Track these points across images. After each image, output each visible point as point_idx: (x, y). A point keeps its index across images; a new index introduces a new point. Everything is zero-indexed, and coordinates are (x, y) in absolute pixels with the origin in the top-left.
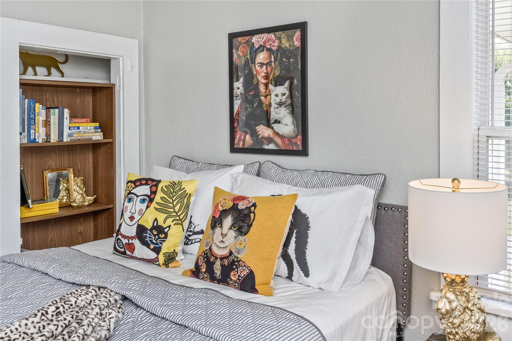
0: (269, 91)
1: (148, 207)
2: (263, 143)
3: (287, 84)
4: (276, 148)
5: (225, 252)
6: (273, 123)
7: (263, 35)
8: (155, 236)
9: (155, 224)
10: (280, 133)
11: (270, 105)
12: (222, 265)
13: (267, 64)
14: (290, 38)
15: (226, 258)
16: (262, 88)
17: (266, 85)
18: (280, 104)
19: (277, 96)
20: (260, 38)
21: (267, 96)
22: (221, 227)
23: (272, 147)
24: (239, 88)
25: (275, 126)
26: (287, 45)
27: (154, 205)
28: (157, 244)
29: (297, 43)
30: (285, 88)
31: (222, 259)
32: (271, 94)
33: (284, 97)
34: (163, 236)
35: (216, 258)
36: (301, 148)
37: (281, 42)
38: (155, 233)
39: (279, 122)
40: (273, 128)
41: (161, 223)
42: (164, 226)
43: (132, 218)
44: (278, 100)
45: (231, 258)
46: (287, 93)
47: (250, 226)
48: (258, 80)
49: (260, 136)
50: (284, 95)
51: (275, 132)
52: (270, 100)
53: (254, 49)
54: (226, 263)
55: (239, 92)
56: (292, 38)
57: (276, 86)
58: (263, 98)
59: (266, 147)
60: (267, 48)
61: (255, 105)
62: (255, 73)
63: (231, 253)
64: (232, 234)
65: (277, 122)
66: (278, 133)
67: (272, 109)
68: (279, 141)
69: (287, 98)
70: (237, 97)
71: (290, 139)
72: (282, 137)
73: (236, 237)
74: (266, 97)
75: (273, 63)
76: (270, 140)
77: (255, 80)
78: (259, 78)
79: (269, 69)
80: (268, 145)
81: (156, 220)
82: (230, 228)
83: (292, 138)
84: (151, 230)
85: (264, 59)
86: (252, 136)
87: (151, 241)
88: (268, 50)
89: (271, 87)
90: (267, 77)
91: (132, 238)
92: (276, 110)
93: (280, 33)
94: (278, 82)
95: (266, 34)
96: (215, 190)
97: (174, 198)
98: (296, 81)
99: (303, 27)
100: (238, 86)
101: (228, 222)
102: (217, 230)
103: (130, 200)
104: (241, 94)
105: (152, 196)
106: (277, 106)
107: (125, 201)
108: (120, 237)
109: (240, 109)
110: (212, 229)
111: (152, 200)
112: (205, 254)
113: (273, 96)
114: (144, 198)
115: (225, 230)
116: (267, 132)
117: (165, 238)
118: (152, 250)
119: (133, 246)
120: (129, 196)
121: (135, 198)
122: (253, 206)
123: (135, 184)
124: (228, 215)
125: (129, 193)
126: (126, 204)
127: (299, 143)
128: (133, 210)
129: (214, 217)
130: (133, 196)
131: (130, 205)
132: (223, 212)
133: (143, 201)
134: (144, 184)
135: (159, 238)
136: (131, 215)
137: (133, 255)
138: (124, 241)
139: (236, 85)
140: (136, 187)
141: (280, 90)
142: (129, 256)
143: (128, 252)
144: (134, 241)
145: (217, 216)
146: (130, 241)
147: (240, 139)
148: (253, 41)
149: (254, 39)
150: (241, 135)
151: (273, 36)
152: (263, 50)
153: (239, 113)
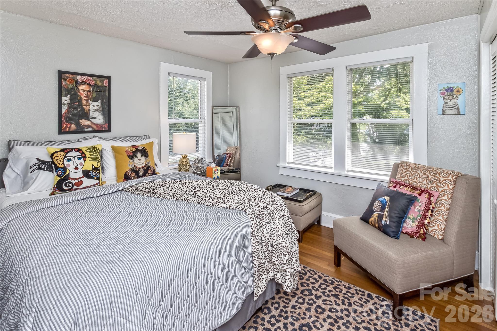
0: (89, 104)
1: (85, 161)
2: (84, 128)
3: (100, 101)
4: (92, 130)
5: (144, 165)
6: (91, 118)
7: (84, 77)
8: (95, 172)
9: (94, 167)
10: (96, 123)
11: (89, 110)
13: (87, 91)
15: (145, 167)
16: (84, 102)
17: (87, 101)
18: (96, 110)
19: (94, 106)
21: (87, 106)
22: (137, 157)
24: (66, 100)
25: (92, 120)
26: (100, 84)
27: (88, 159)
28: (98, 176)
29: (106, 85)
30: (99, 103)
31: (143, 168)
32: (90, 105)
33: (98, 107)
35: (140, 169)
36: (107, 129)
37: (96, 82)
38: (95, 171)
39: (95, 118)
40: (91, 121)
41: (96, 166)
43: (76, 169)
44: (94, 108)
45: (147, 166)
46: (100, 105)
47: (148, 154)
48: (81, 98)
49: (82, 125)
51: (92, 122)
52: (90, 108)
53: (78, 82)
54: (146, 169)
55: (66, 102)
56: (103, 82)
57: (93, 101)
58: (84, 107)
61: (79, 110)
62: (79, 94)
63: (146, 165)
64: (143, 158)
65: (93, 118)
66: (94, 123)
67: (91, 112)
68: (95, 127)
69: (100, 107)
70: (64, 105)
71: (101, 125)
72: (97, 125)
73: (145, 159)
74: (86, 106)
75: (91, 91)
76: (89, 126)
77: (79, 98)
78: (82, 97)
79: (89, 93)
80: (87, 129)
81: (93, 165)
82: (141, 157)
83: (103, 125)
84: (92, 170)
85: (85, 88)
86: (76, 125)
87: (94, 176)
88: (88, 84)
89: (90, 101)
90: (87, 96)
91: (80, 178)
92: (93, 112)
93: (96, 78)
95: (87, 77)
96: (112, 147)
97: (97, 154)
98: (105, 101)
99: (109, 78)
100: (66, 99)
101: (139, 155)
102: (136, 159)
103: (69, 160)
104: (68, 103)
105: (84, 155)
106: (94, 111)
107: (63, 162)
108: (69, 180)
109: (67, 111)
110: (131, 159)
111: (85, 157)
112: (131, 169)
113: (91, 106)
114: (79, 157)
115: (139, 158)
116: (87, 123)
117: (99, 172)
118: (96, 179)
119: (82, 182)
120: (67, 158)
121: (73, 159)
122: (143, 148)
123: (64, 152)
124: (137, 153)
125: (65, 157)
126: (66, 163)
127: (106, 127)
128: (75, 164)
129: (130, 155)
130: (70, 158)
131: (71, 163)
132: (134, 152)
133: (79, 159)
134: (70, 151)
135: (97, 173)
136: (75, 167)
137: (80, 187)
138: (74, 182)
139: (64, 98)
140: (67, 153)
141: (96, 103)
142: (75, 189)
143: (75, 187)
144: (82, 179)
145: (132, 154)
146: (79, 180)
147: (66, 127)
148: (77, 78)
149: (79, 77)
150: (67, 125)
151: (91, 78)
152: (85, 84)
153: (66, 113)
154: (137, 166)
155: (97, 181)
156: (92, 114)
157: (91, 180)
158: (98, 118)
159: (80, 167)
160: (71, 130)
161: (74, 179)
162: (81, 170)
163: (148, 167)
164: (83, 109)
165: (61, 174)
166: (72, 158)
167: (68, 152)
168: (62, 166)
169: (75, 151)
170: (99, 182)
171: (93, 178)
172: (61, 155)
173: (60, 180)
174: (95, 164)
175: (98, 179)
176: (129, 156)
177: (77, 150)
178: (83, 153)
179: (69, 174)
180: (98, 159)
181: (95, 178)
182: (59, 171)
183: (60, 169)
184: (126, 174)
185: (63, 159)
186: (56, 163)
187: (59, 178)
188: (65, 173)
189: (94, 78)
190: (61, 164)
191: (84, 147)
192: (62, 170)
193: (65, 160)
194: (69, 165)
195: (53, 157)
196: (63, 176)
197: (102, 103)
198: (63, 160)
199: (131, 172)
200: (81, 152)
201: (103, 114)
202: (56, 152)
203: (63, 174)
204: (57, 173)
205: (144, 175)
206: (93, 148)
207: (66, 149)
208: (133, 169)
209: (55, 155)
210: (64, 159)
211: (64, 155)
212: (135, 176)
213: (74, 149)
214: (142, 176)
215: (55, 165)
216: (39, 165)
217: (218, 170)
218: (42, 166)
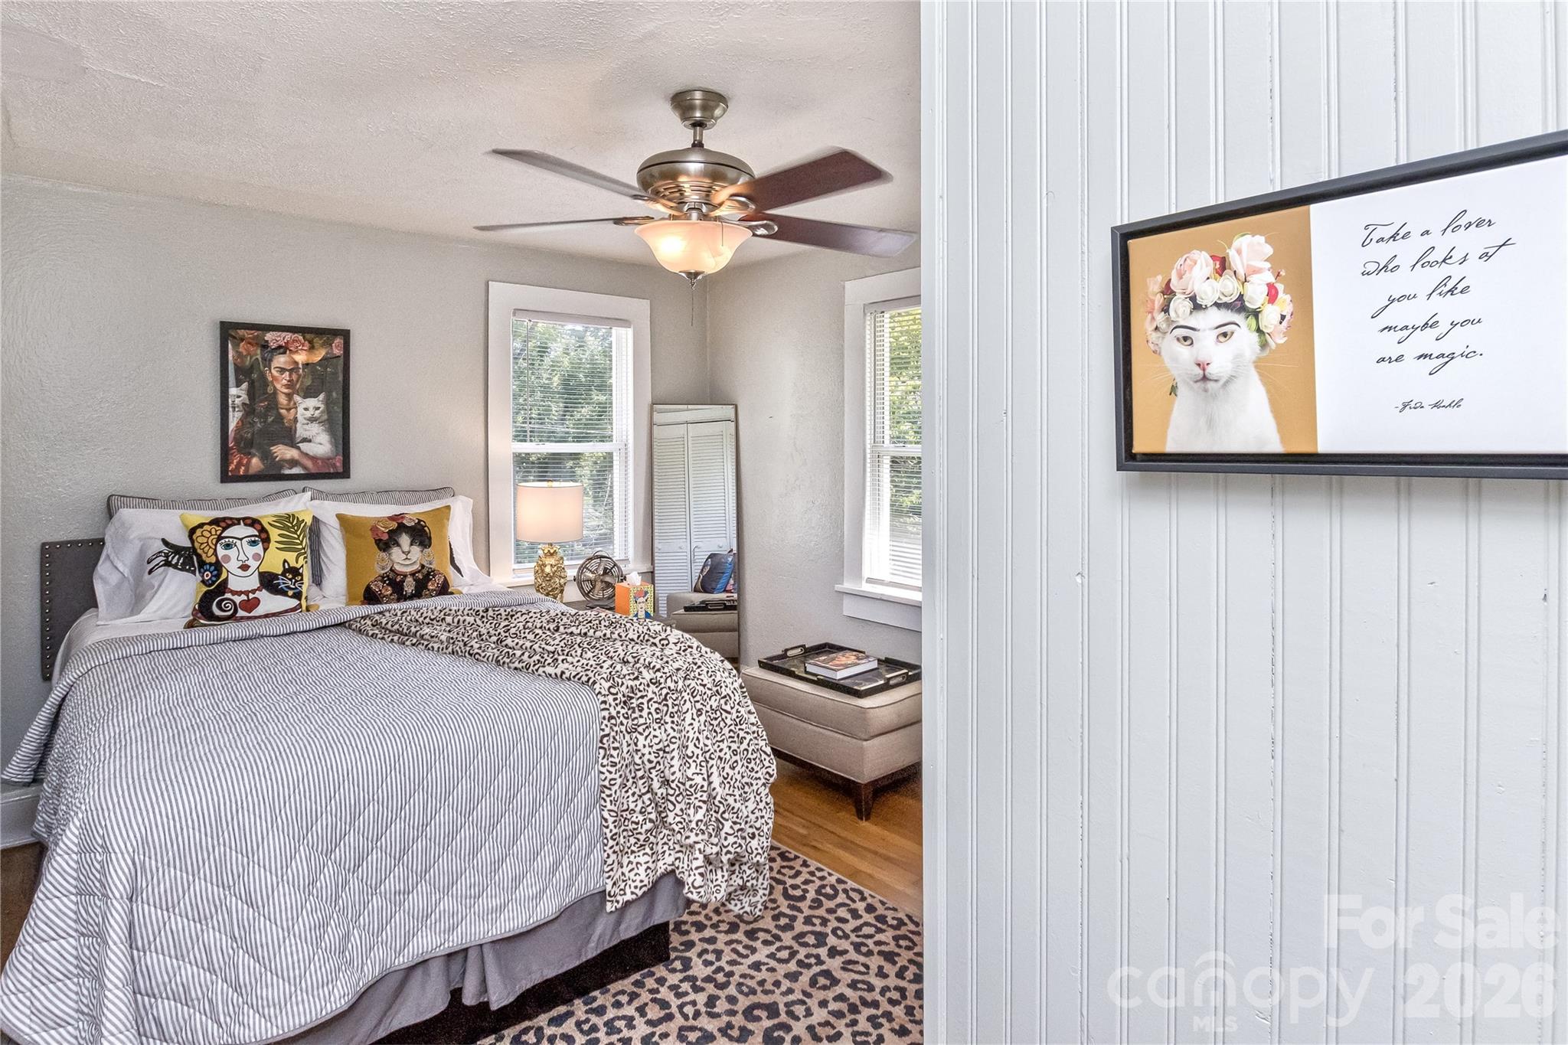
0: (295, 404)
1: (265, 550)
2: (282, 467)
3: (322, 396)
4: (302, 472)
5: (417, 567)
6: (300, 442)
7: (284, 334)
8: (290, 580)
9: (287, 567)
10: (311, 454)
11: (296, 420)
12: (414, 580)
13: (291, 371)
15: (419, 572)
16: (282, 400)
17: (289, 396)
18: (312, 420)
19: (306, 409)
20: (280, 336)
21: (290, 409)
22: (399, 545)
23: (296, 470)
24: (239, 397)
25: (304, 446)
27: (273, 545)
28: (297, 588)
29: (338, 353)
30: (319, 401)
31: (413, 574)
32: (296, 408)
33: (318, 412)
34: (300, 578)
35: (405, 576)
36: (341, 470)
38: (290, 576)
39: (310, 441)
40: (299, 448)
41: (293, 564)
42: (298, 566)
43: (245, 567)
44: (308, 414)
45: (425, 571)
46: (322, 407)
47: (430, 538)
48: (275, 388)
49: (277, 459)
50: (318, 408)
51: (302, 452)
52: (296, 413)
53: (269, 349)
54: (421, 577)
55: (237, 401)
57: (305, 397)
58: (283, 412)
59: (288, 471)
60: (290, 351)
61: (270, 420)
62: (270, 379)
63: (423, 566)
64: (416, 549)
65: (306, 440)
66: (307, 454)
67: (299, 425)
68: (309, 464)
69: (322, 412)
70: (234, 408)
71: (326, 460)
72: (314, 459)
73: (422, 551)
74: (288, 410)
75: (301, 370)
76: (293, 463)
77: (270, 390)
78: (278, 386)
79: (294, 377)
80: (290, 469)
81: (286, 561)
82: (411, 545)
83: (329, 459)
84: (283, 574)
85: (285, 363)
86: (262, 459)
87: (288, 587)
89: (297, 398)
90: (290, 385)
91: (253, 591)
92: (306, 427)
93: (313, 336)
94: (308, 393)
95: (290, 334)
96: (340, 517)
97: (298, 533)
98: (334, 394)
99: (345, 334)
100: (238, 394)
101: (405, 540)
102: (395, 550)
103: (228, 546)
104: (244, 404)
105: (264, 536)
106: (306, 422)
107: (215, 550)
108: (228, 595)
109: (240, 424)
110: (384, 551)
111: (266, 541)
112: (383, 577)
113: (300, 410)
114: (253, 539)
115: (406, 548)
116: (290, 453)
117: (302, 579)
118: (291, 597)
119: (257, 601)
120: (223, 541)
121: (238, 542)
122: (420, 521)
123: (219, 526)
124: (401, 534)
125: (220, 538)
126: (221, 552)
127: (338, 464)
128: (242, 557)
129: (380, 540)
130: (231, 540)
131: (232, 553)
132: (392, 533)
133: (253, 543)
134: (234, 524)
135: (296, 581)
136: (240, 563)
137: (252, 614)
138: (238, 599)
139: (233, 391)
140: (224, 529)
141: (311, 402)
142: (242, 618)
143: (241, 613)
144: (258, 594)
145: (385, 537)
146: (251, 596)
147: (239, 464)
148: (266, 338)
149: (269, 336)
150: (241, 459)
151: (301, 338)
152: (285, 353)
153: (238, 429)
154: (398, 568)
155: (294, 602)
156: (301, 431)
157: (280, 598)
158: (319, 439)
159: (253, 564)
160: (252, 471)
161: (239, 593)
162: (257, 573)
163: (429, 574)
164: (280, 417)
165: (210, 579)
166: (235, 540)
167: (229, 526)
168: (213, 560)
169: (246, 525)
170: (300, 606)
171: (283, 593)
172: (210, 532)
173: (206, 592)
174: (291, 557)
175: (298, 596)
176: (378, 542)
177: (249, 522)
178: (263, 530)
179: (226, 581)
180: (300, 547)
181: (290, 593)
182: (205, 571)
183: (208, 567)
184: (368, 589)
185: (214, 542)
186: (199, 551)
187: (205, 589)
188: (218, 576)
189: (308, 336)
190: (209, 554)
191: (266, 516)
192: (213, 568)
193: (218, 545)
194: (227, 558)
195: (194, 537)
196: (214, 583)
197: (328, 402)
198: (216, 545)
199: (380, 584)
200: (257, 526)
201: (331, 431)
202: (201, 525)
203: (214, 579)
204: (203, 576)
205: (418, 594)
206: (290, 517)
207: (224, 519)
208: (388, 576)
209: (198, 532)
210: (217, 542)
211: (218, 533)
212: (391, 595)
213: (244, 519)
215: (199, 556)
216: (167, 556)
217: (646, 593)
218: (173, 558)
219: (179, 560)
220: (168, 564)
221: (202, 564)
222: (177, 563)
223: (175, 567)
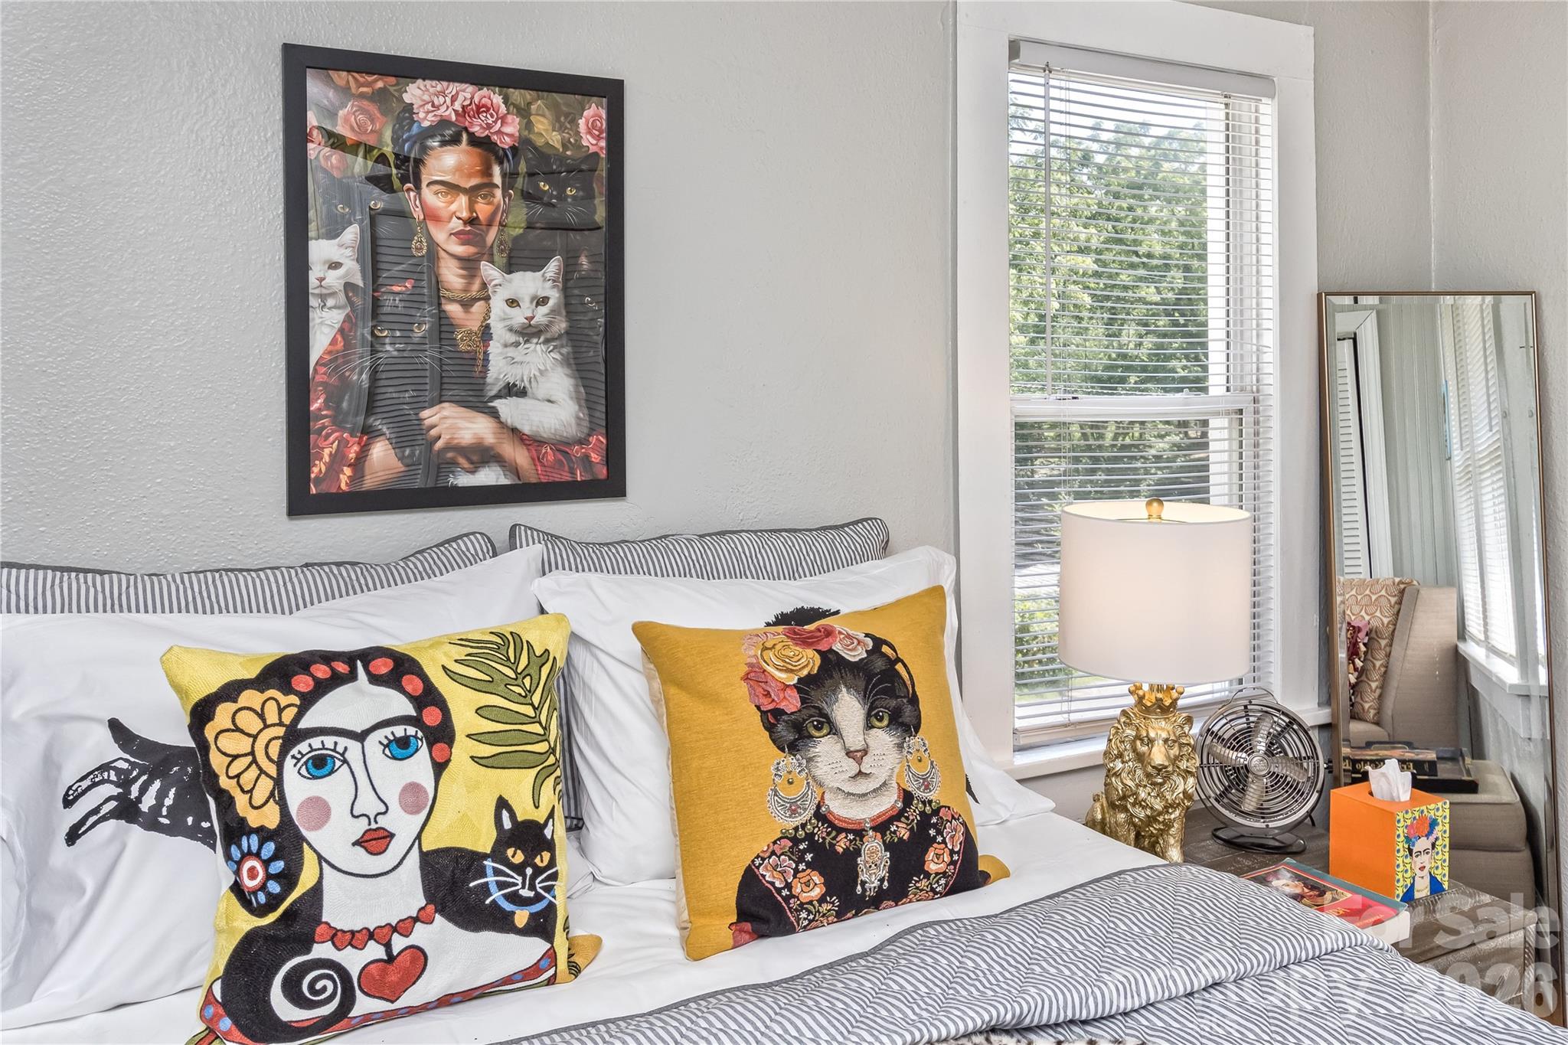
0: (484, 286)
1: (439, 769)
2: (449, 468)
3: (553, 266)
4: (504, 481)
5: (889, 801)
6: (498, 396)
7: (453, 88)
8: (519, 869)
9: (507, 824)
10: (526, 429)
11: (486, 333)
12: (888, 847)
14: (566, 120)
15: (898, 816)
16: (451, 275)
17: (469, 265)
18: (529, 332)
19: (513, 303)
20: (443, 93)
21: (473, 302)
22: (834, 730)
23: (489, 477)
24: (335, 265)
25: (507, 408)
26: (555, 139)
27: (462, 750)
28: (538, 898)
29: (593, 143)
30: (545, 280)
31: (882, 827)
32: (487, 299)
33: (543, 310)
34: (546, 856)
35: (860, 834)
36: (602, 472)
37: (529, 125)
38: (519, 858)
39: (522, 393)
40: (494, 414)
41: (525, 811)
42: (540, 816)
43: (375, 840)
44: (518, 317)
45: (914, 814)
46: (555, 296)
47: (914, 700)
48: (433, 245)
49: (439, 444)
50: (542, 301)
51: (502, 425)
52: (487, 316)
53: (415, 129)
54: (904, 834)
55: (334, 279)
56: (574, 122)
57: (510, 268)
58: (453, 309)
59: (464, 480)
60: (471, 135)
61: (419, 332)
62: (419, 215)
63: (907, 797)
64: (882, 739)
65: (512, 390)
66: (514, 431)
67: (494, 348)
68: (520, 457)
69: (553, 311)
70: (323, 297)
71: (562, 446)
72: (532, 442)
73: (900, 746)
74: (467, 304)
75: (498, 193)
76: (482, 455)
77: (419, 245)
78: (440, 235)
79: (482, 207)
80: (473, 472)
81: (502, 804)
82: (869, 726)
83: (568, 443)
84: (497, 854)
85: (458, 169)
86: (398, 444)
87: (515, 898)
88: (475, 141)
89: (489, 271)
90: (474, 236)
91: (404, 927)
93: (528, 95)
95: (470, 88)
96: (642, 631)
97: (536, 699)
98: (584, 261)
99: (611, 92)
100: (333, 258)
101: (848, 708)
102: (825, 748)
103: (320, 765)
104: (349, 286)
105: (432, 716)
106: (512, 338)
107: (278, 782)
108: (322, 950)
109: (340, 345)
110: (793, 748)
111: (441, 735)
112: (795, 841)
113: (498, 304)
114: (399, 731)
115: (854, 735)
116: (472, 428)
117: (552, 863)
118: (525, 932)
119: (419, 958)
120: (303, 747)
121: (354, 746)
122: (878, 642)
123: (287, 690)
124: (835, 691)
125: (293, 736)
126: (298, 788)
127: (595, 457)
128: (368, 804)
129: (778, 713)
130: (329, 741)
131: (335, 788)
132: (807, 686)
133: (401, 748)
134: (337, 680)
135: (538, 871)
136: (362, 825)
137: (401, 1003)
138: (354, 960)
139: (320, 250)
140: (308, 701)
141: (528, 283)
142: (368, 1020)
143: (364, 1005)
144: (420, 935)
145: (792, 703)
146: (399, 943)
147: (338, 459)
148: (407, 98)
149: (415, 92)
150: (343, 444)
151: (498, 99)
152: (455, 140)
153: (336, 359)
154: (840, 809)
155: (532, 949)
156: (500, 367)
157: (489, 938)
158: (542, 389)
159: (403, 825)
160: (371, 482)
161: (355, 939)
162: (414, 857)
163: (925, 817)
164: (444, 327)
165: (263, 887)
166: (342, 742)
167: (322, 688)
168: (270, 818)
169: (375, 679)
170: (551, 956)
171: (501, 922)
172: (261, 716)
173: (250, 939)
174: (517, 786)
175: (542, 925)
176: (772, 719)
177: (383, 666)
178: (428, 697)
179: (317, 891)
180: (542, 747)
181: (521, 917)
182: (245, 856)
183: (254, 840)
184: (750, 879)
185: (275, 750)
186: (224, 783)
187: (246, 922)
188: (289, 879)
189: (516, 94)
190: (259, 796)
191: (435, 644)
192: (269, 848)
193: (289, 762)
194: (320, 810)
195: (210, 731)
196: (274, 902)
197: (568, 281)
198: (280, 765)
199: (788, 863)
200: (413, 684)
201: (577, 365)
202: (230, 691)
203: (274, 887)
204: (238, 873)
205: (896, 891)
206: (507, 644)
207: (302, 662)
208: (810, 837)
209: (223, 713)
210: (284, 752)
211: (288, 716)
212: (822, 900)
213: (367, 656)
214: (876, 902)
215: (226, 802)
216: (125, 783)
217: (1433, 823)
218: (143, 790)
219: (161, 795)
220: (127, 810)
221: (235, 830)
222: (156, 810)
223: (151, 823)
